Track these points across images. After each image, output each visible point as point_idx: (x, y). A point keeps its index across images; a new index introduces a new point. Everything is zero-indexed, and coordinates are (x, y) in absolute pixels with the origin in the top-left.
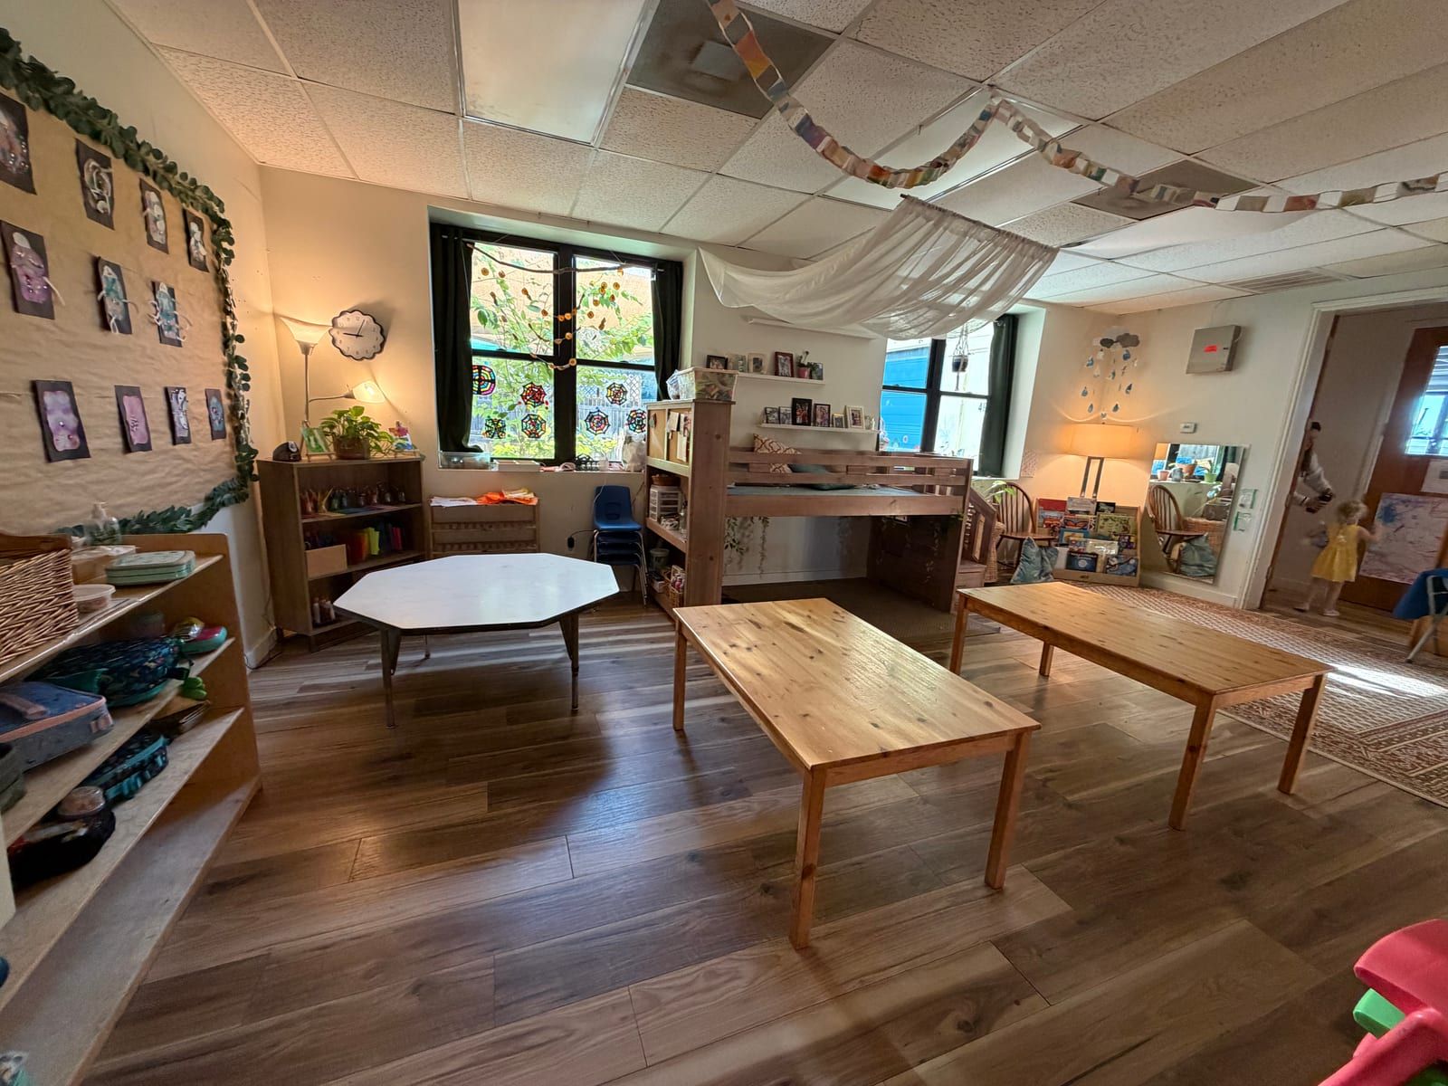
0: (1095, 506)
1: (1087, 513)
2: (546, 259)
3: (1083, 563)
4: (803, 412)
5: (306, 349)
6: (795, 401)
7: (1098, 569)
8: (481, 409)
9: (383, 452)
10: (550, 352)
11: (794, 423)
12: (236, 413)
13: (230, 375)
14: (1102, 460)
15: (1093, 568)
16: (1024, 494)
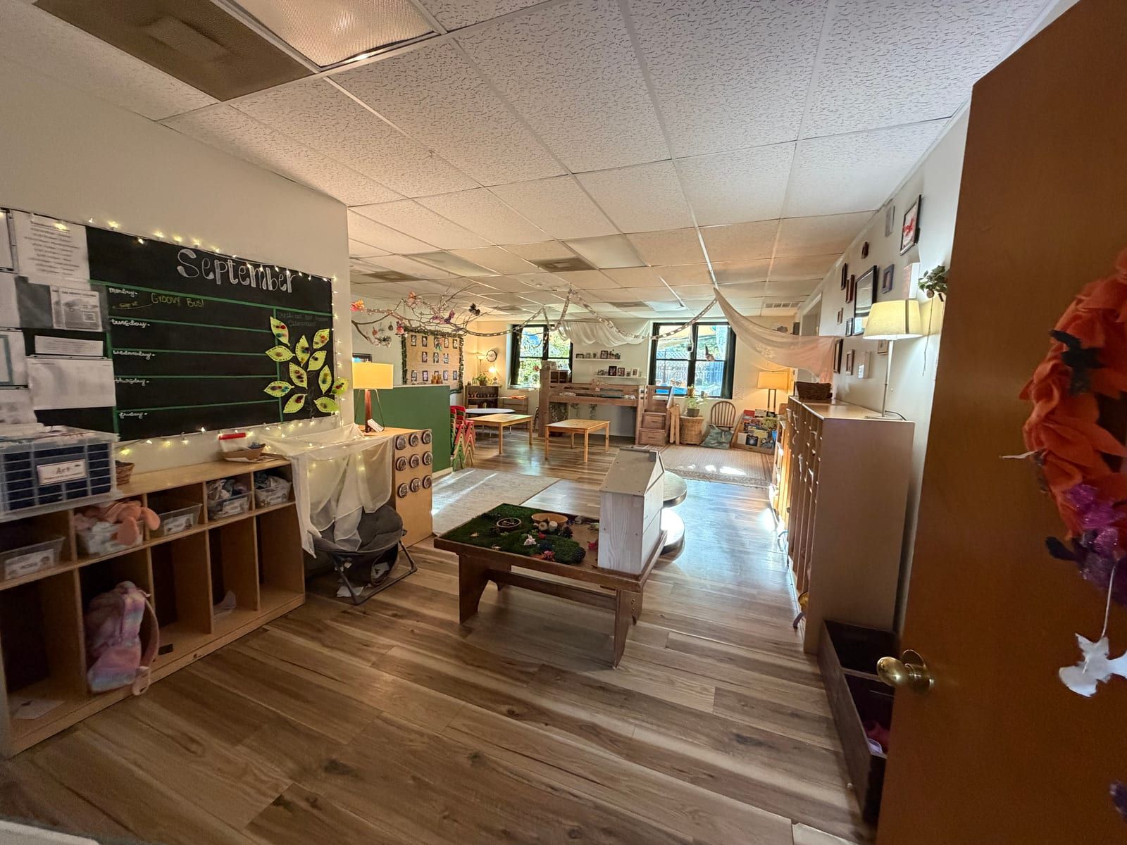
0: (766, 413)
1: (762, 417)
2: (542, 329)
3: (752, 442)
4: (613, 371)
5: (481, 360)
6: (610, 367)
7: (758, 445)
8: (522, 372)
9: (489, 384)
10: (542, 356)
11: (609, 375)
12: (460, 376)
13: (460, 368)
14: (775, 390)
15: (755, 444)
16: (733, 406)
